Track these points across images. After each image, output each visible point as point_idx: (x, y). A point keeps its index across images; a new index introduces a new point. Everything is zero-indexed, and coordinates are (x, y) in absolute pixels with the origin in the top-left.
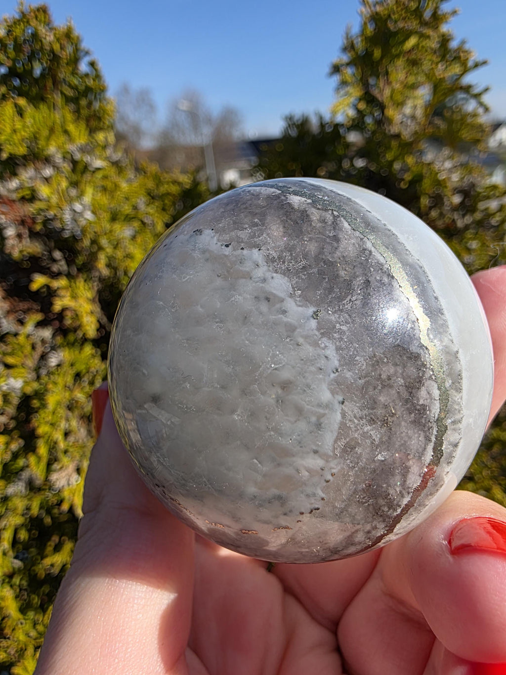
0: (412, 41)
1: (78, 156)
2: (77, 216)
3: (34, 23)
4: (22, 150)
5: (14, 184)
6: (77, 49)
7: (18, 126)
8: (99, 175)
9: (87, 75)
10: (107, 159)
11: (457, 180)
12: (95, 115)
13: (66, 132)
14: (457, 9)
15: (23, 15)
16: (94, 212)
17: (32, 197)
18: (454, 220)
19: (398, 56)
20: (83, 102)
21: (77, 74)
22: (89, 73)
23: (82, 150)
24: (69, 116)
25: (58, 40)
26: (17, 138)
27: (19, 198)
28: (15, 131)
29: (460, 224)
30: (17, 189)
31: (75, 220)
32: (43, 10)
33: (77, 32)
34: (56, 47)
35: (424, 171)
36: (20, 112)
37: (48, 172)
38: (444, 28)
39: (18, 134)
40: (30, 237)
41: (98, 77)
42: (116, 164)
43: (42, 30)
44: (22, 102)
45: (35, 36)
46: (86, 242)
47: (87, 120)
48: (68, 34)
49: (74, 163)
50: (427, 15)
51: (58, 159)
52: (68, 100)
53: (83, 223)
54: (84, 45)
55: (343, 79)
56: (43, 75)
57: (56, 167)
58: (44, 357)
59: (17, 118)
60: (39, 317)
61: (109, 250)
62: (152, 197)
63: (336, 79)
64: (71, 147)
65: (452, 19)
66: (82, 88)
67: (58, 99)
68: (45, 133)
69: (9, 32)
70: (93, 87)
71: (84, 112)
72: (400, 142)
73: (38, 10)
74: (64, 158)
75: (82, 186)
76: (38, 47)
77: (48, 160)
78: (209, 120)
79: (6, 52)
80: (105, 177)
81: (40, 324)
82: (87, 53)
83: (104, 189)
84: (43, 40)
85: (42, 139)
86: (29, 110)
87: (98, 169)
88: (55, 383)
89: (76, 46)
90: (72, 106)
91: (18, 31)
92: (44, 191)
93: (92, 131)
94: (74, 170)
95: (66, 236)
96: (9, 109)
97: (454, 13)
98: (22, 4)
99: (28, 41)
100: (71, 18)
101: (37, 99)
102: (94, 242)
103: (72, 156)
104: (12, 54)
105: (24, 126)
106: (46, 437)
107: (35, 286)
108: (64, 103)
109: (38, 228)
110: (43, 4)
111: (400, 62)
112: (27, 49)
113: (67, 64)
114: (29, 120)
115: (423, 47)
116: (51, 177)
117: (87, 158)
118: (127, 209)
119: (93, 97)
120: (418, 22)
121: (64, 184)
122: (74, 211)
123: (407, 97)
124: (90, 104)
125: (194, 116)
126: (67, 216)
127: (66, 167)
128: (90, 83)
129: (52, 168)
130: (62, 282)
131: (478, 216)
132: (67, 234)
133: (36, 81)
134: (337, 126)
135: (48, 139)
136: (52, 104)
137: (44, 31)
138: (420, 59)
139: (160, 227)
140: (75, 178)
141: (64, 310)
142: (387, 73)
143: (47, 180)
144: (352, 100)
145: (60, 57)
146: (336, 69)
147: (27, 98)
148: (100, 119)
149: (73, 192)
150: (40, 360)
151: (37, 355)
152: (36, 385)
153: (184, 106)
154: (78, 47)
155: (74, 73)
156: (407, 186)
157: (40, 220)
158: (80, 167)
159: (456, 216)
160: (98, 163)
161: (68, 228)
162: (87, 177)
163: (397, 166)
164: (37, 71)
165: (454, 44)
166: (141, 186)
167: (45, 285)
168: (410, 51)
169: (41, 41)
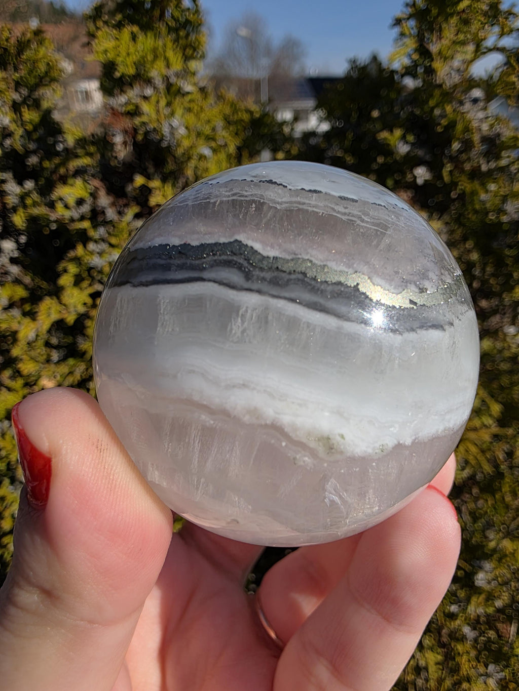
0: (466, 3)
1: (173, 80)
2: (173, 130)
4: (132, 72)
5: (123, 99)
7: (132, 50)
8: (188, 98)
9: (188, 10)
10: (195, 84)
11: (487, 129)
12: (191, 45)
13: (167, 60)
16: (187, 128)
17: (136, 112)
18: (479, 164)
19: (452, 15)
20: (183, 33)
21: (180, 8)
22: (191, 8)
23: (177, 75)
24: (170, 44)
26: (129, 61)
27: (127, 111)
28: (128, 54)
29: (484, 168)
30: (126, 104)
31: (172, 133)
35: (458, 119)
36: (134, 38)
37: (149, 92)
39: (131, 57)
40: (133, 145)
41: (197, 12)
42: (202, 90)
44: (135, 29)
46: (180, 153)
47: (184, 49)
49: (169, 86)
51: (158, 82)
52: (170, 30)
53: (178, 136)
55: (402, 32)
56: (152, 6)
57: (156, 88)
59: (131, 44)
60: (138, 210)
61: (196, 161)
62: (228, 122)
63: (397, 30)
64: (170, 73)
66: (182, 20)
67: (163, 29)
68: (150, 57)
70: (192, 20)
71: (183, 42)
72: (441, 92)
74: (163, 81)
75: (174, 106)
77: (149, 81)
80: (192, 101)
81: (137, 216)
85: (148, 62)
86: (141, 37)
87: (188, 93)
90: (173, 36)
92: (146, 107)
93: (187, 58)
94: (168, 92)
95: (165, 146)
101: (146, 27)
102: (186, 152)
103: (169, 79)
105: (136, 51)
107: (136, 185)
108: (166, 33)
109: (140, 138)
111: (454, 20)
114: (140, 46)
115: (475, 8)
116: (151, 97)
117: (181, 83)
119: (191, 29)
121: (164, 103)
122: (172, 125)
123: (456, 51)
124: (188, 35)
125: (252, 43)
126: (166, 130)
127: (165, 88)
128: (191, 17)
129: (153, 89)
130: (158, 184)
131: (502, 162)
132: (164, 144)
133: (147, 11)
134: (393, 72)
135: (153, 63)
136: (158, 33)
138: (471, 19)
139: (232, 149)
140: (169, 99)
142: (440, 30)
143: (147, 99)
144: (408, 50)
146: (398, 22)
147: (139, 26)
148: (195, 49)
149: (168, 111)
153: (243, 32)
155: (178, 7)
156: (442, 130)
157: (141, 131)
158: (174, 89)
159: (482, 161)
160: (189, 88)
161: (166, 139)
162: (179, 98)
163: (437, 112)
166: (221, 111)
167: (143, 185)
168: (464, 11)
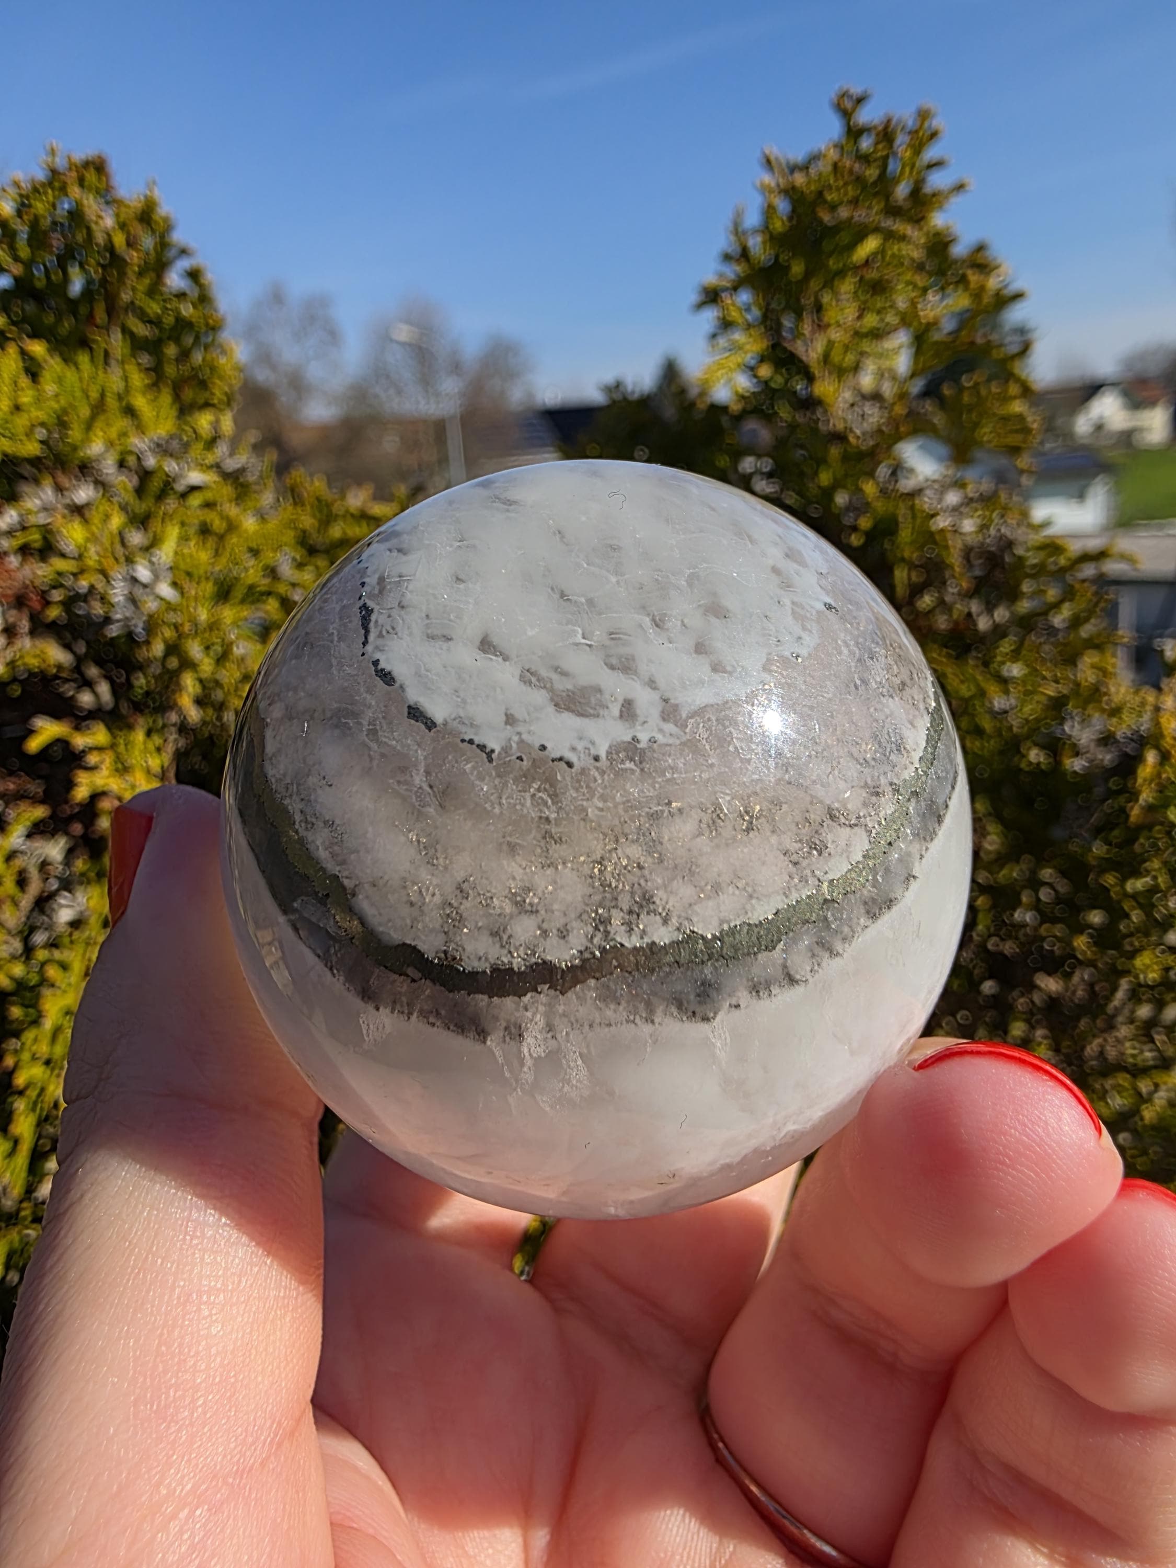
0: (871, 245)
1: (151, 462)
2: (138, 592)
3: (75, 191)
4: (31, 448)
5: (7, 518)
6: (163, 244)
7: (26, 398)
8: (195, 500)
9: (181, 296)
10: (217, 467)
11: (973, 529)
12: (195, 376)
13: (130, 411)
14: (966, 181)
15: (54, 172)
16: (175, 584)
17: (45, 547)
18: (969, 615)
19: (841, 274)
20: (171, 350)
21: (160, 293)
22: (188, 292)
23: (162, 449)
24: (138, 379)
25: (123, 226)
26: (21, 422)
27: (17, 547)
28: (17, 408)
29: (984, 624)
30: (12, 531)
31: (133, 600)
32: (98, 166)
33: (164, 209)
34: (119, 240)
35: (900, 512)
36: (33, 371)
37: (84, 493)
38: (938, 220)
39: (25, 415)
40: (33, 633)
41: (204, 299)
42: (234, 478)
43: (91, 205)
44: (37, 348)
45: (76, 215)
46: (158, 649)
47: (177, 388)
48: (146, 215)
49: (145, 475)
50: (902, 191)
51: (109, 467)
52: (137, 345)
53: (151, 605)
54: (178, 237)
55: (724, 318)
56: (88, 293)
57: (101, 484)
58: (43, 903)
59: (24, 381)
60: (40, 812)
61: (207, 666)
62: (309, 548)
63: (710, 315)
64: (137, 443)
65: (956, 202)
66: (169, 321)
67: (117, 343)
68: (83, 412)
69: (22, 207)
70: (194, 320)
71: (170, 370)
72: (845, 450)
73: (87, 164)
74: (122, 464)
75: (156, 525)
76: (80, 237)
77: (86, 469)
78: (457, 367)
79: (12, 248)
80: (209, 505)
82: (184, 252)
83: (205, 531)
84: (94, 226)
85: (75, 426)
86: (53, 366)
87: (194, 489)
88: (64, 967)
89: (162, 237)
90: (145, 359)
91: (40, 207)
92: (72, 535)
93: (185, 410)
94: (140, 491)
95: (114, 635)
96: (10, 361)
97: (960, 187)
98: (53, 152)
99: (62, 225)
100: (154, 183)
101: (70, 344)
102: (173, 649)
103: (139, 459)
104: (24, 252)
105: (39, 399)
106: (33, 1093)
107: (34, 745)
108: (127, 351)
109: (54, 613)
110: (96, 153)
111: (847, 286)
112: (57, 241)
113: (141, 274)
114: (49, 387)
115: (893, 256)
116: (88, 505)
117: (171, 466)
118: (252, 574)
119: (192, 342)
120: (882, 205)
121: (117, 521)
122: (134, 580)
123: (862, 354)
124: (184, 355)
125: (423, 354)
126: (118, 593)
127: (124, 483)
128: (187, 310)
129: (92, 487)
130: (99, 735)
131: (1024, 606)
132: (114, 630)
133: (73, 305)
134: (717, 410)
135: (89, 426)
136: (102, 354)
137: (95, 207)
138: (888, 281)
140: (140, 507)
141: (96, 797)
142: (819, 308)
143: (78, 511)
144: (749, 357)
145: (124, 261)
146: (711, 296)
147: (48, 341)
148: (203, 385)
149: (136, 538)
150: (32, 910)
151: (27, 901)
152: (18, 970)
154: (167, 239)
155: (154, 291)
157: (57, 596)
158: (155, 484)
159: (975, 606)
160: (195, 477)
161: (118, 617)
162: (171, 504)
163: (841, 499)
164: (76, 286)
165: (959, 250)
166: (292, 524)
167: (59, 739)
168: (867, 263)
169: (89, 229)
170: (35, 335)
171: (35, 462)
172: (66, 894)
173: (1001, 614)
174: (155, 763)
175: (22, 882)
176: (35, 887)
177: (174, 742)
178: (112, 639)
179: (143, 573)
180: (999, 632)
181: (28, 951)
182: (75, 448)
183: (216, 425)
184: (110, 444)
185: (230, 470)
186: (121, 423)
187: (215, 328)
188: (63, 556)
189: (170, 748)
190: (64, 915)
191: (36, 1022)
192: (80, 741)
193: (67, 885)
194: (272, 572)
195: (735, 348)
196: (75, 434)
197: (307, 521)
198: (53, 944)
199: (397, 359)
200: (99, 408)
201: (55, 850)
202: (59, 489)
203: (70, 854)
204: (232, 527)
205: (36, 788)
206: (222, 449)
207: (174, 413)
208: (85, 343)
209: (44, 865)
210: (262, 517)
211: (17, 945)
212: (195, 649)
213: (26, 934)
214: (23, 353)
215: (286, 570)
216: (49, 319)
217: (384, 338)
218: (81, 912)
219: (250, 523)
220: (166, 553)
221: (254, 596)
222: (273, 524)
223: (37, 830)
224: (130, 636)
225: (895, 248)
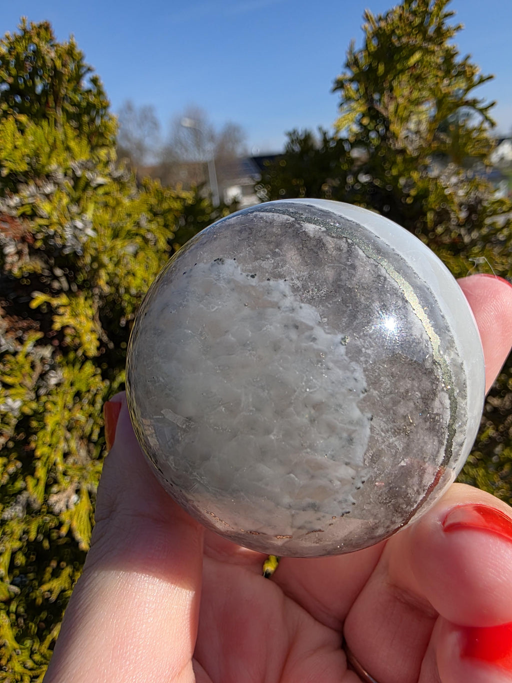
0: (417, 56)
1: (79, 173)
2: (77, 232)
3: (36, 40)
4: (23, 167)
5: (15, 200)
6: (79, 66)
7: (19, 143)
8: (101, 191)
9: (89, 92)
10: (110, 175)
11: (463, 194)
12: (98, 131)
13: (68, 149)
14: (461, 25)
15: (25, 31)
16: (94, 229)
17: (34, 214)
18: (460, 235)
19: (402, 71)
20: (86, 119)
21: (79, 91)
22: (92, 90)
23: (84, 167)
24: (71, 133)
25: (60, 57)
26: (18, 154)
27: (20, 214)
28: (16, 147)
29: (467, 239)
30: (17, 206)
31: (75, 237)
32: (46, 27)
33: (79, 49)
34: (58, 63)
35: (430, 186)
36: (21, 129)
37: (49, 188)
38: (448, 44)
39: (19, 151)
40: (30, 254)
41: (100, 93)
42: (118, 180)
43: (44, 47)
44: (23, 118)
45: (37, 53)
46: (88, 260)
47: (89, 137)
48: (70, 52)
49: (76, 179)
50: (431, 31)
51: (60, 175)
52: (70, 117)
53: (84, 239)
54: (86, 62)
55: (347, 95)
56: (44, 91)
57: (57, 184)
58: (43, 376)
59: (18, 135)
60: (39, 335)
61: (111, 267)
62: (154, 214)
63: (340, 94)
64: (71, 163)
65: (457, 35)
66: (84, 104)
67: (61, 116)
68: (46, 149)
69: (11, 49)
70: (95, 104)
71: (86, 129)
72: (404, 158)
73: (40, 27)
74: (65, 175)
75: (82, 203)
76: (40, 63)
77: (49, 177)
78: (212, 138)
79: (7, 69)
80: (107, 193)
82: (89, 70)
83: (106, 205)
84: (46, 57)
85: (43, 155)
86: (31, 127)
87: (100, 185)
88: (55, 403)
89: (78, 62)
90: (74, 124)
91: (19, 49)
92: (45, 208)
93: (93, 148)
94: (75, 187)
95: (68, 253)
96: (10, 125)
97: (458, 28)
98: (23, 21)
99: (31, 57)
100: (73, 36)
101: (39, 116)
102: (95, 259)
103: (73, 171)
104: (14, 72)
105: (25, 144)
106: (44, 459)
107: (34, 304)
108: (65, 120)
109: (39, 244)
110: (45, 21)
111: (404, 78)
113: (69, 81)
114: (30, 137)
115: (427, 62)
116: (51, 193)
117: (89, 175)
118: (129, 226)
119: (95, 114)
120: (422, 37)
121: (65, 200)
122: (75, 227)
123: (411, 112)
124: (92, 121)
125: (197, 132)
126: (68, 234)
127: (68, 183)
128: (92, 99)
129: (52, 185)
130: (63, 300)
131: (485, 231)
132: (66, 251)
133: (38, 98)
134: (341, 141)
135: (49, 157)
136: (53, 121)
138: (424, 75)
140: (76, 195)
141: (64, 327)
142: (391, 89)
143: (48, 196)
144: (356, 115)
145: (62, 73)
146: (340, 85)
147: (28, 116)
148: (102, 135)
149: (75, 209)
150: (38, 379)
151: (36, 375)
152: (34, 405)
153: (187, 123)
154: (81, 63)
155: (75, 90)
156: (412, 201)
157: (40, 236)
158: (82, 183)
159: (463, 231)
160: (100, 180)
161: (69, 245)
162: (89, 192)
163: (402, 181)
164: (39, 88)
165: (458, 60)
166: (145, 202)
167: (45, 302)
168: (414, 66)
169: (43, 58)
170: (21, 112)
171: (26, 174)
172: (53, 371)
173: (475, 235)
174: (90, 312)
175: (33, 367)
176: (39, 369)
177: (97, 303)
178: (67, 255)
179: (79, 224)
180: (473, 243)
181: (38, 397)
182: (43, 166)
183: (108, 154)
184: (60, 165)
185: (115, 177)
186: (65, 155)
187: (105, 107)
188: (41, 217)
189: (96, 306)
190: (53, 381)
191: (44, 427)
192: (55, 302)
193: (53, 368)
194: (138, 224)
195: (352, 110)
196: (43, 160)
197: (153, 201)
198: (49, 394)
199: (185, 135)
200: (53, 147)
201: (47, 352)
202: (37, 186)
203: (54, 354)
204: (119, 203)
205: (36, 325)
206: (111, 167)
207: (88, 149)
208: (45, 116)
209: (42, 359)
210: (131, 198)
211: (33, 395)
212: (105, 259)
213: (37, 389)
214: (16, 121)
215: (144, 223)
216: (27, 104)
217: (178, 125)
218: (60, 380)
219: (126, 202)
220: (89, 215)
221: (130, 235)
222: (137, 201)
223: (39, 343)
224: (75, 253)
225: (428, 58)
